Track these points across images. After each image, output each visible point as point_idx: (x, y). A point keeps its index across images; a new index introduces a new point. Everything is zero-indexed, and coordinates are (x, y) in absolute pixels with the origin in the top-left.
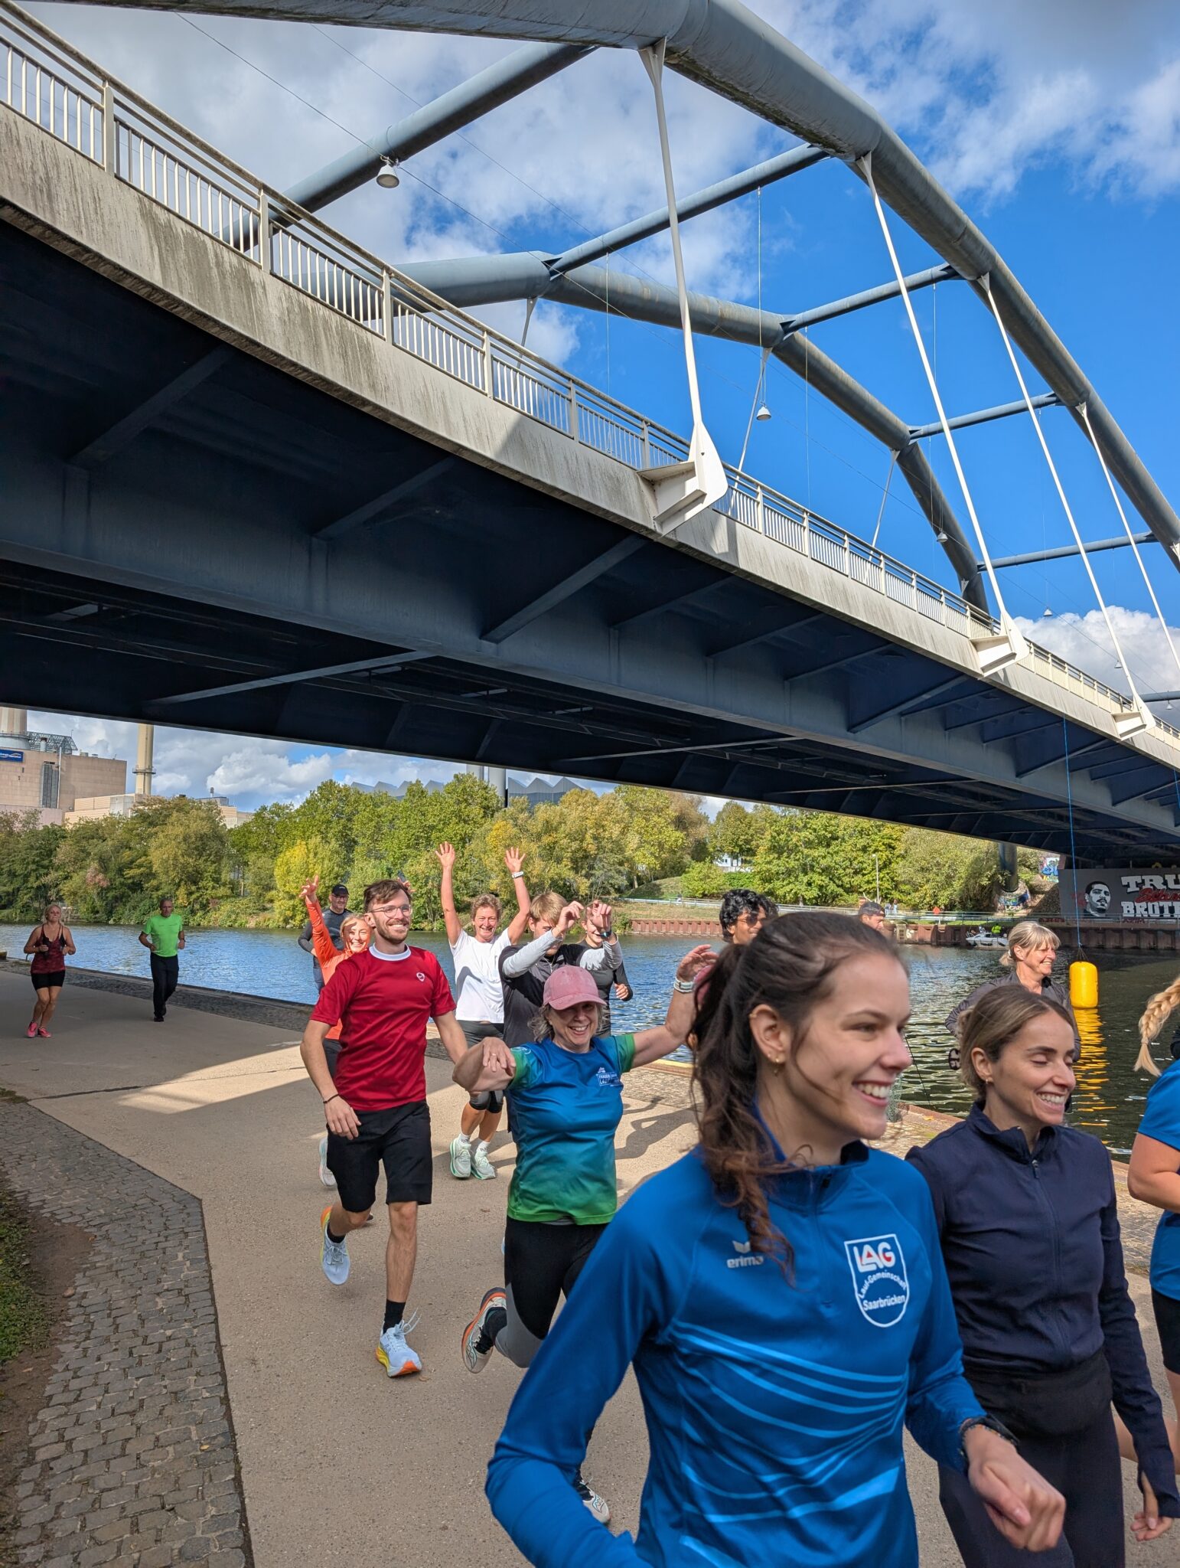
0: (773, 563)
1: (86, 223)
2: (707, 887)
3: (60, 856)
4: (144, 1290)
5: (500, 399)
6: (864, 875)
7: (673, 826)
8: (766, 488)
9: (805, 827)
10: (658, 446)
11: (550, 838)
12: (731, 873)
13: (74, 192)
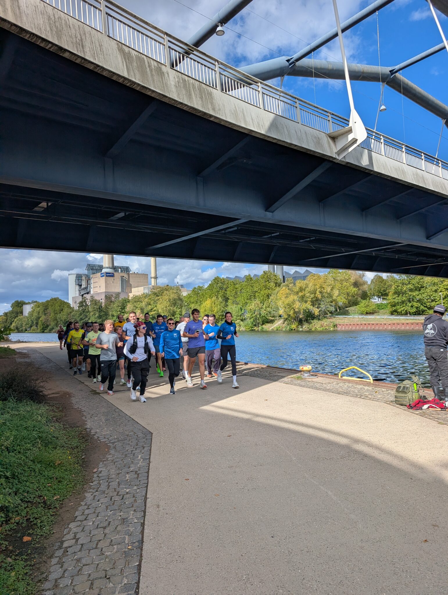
0: (389, 167)
1: (97, 55)
2: (368, 310)
3: (127, 308)
4: (123, 471)
5: (267, 109)
6: (436, 302)
7: (353, 286)
8: (385, 136)
9: (409, 283)
10: (335, 122)
11: (302, 293)
12: (377, 304)
13: (92, 43)
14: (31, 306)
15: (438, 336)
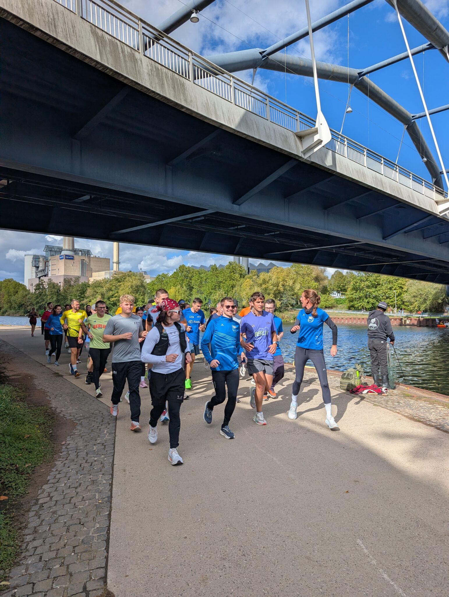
0: (351, 169)
1: (70, 37)
2: (327, 304)
3: (88, 293)
4: (90, 443)
5: (238, 104)
6: (390, 299)
7: (314, 280)
8: (349, 139)
9: (367, 280)
10: (303, 122)
11: (266, 286)
12: (336, 299)
13: (64, 24)
15: (380, 329)
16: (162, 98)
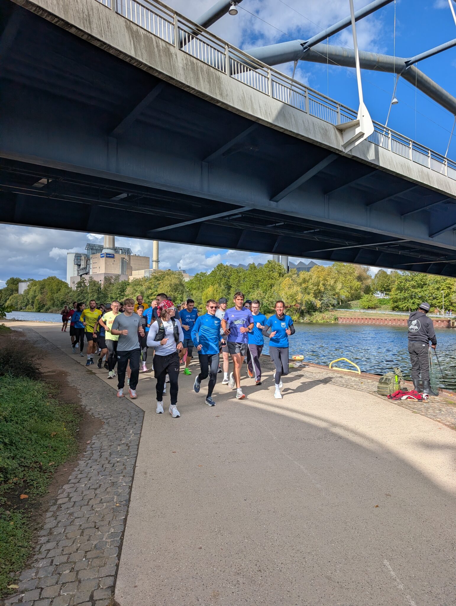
0: (395, 163)
1: (104, 32)
2: (370, 304)
3: (127, 291)
5: (275, 97)
6: (437, 300)
7: (356, 280)
8: (393, 131)
9: (412, 280)
10: (344, 114)
11: (305, 285)
12: (380, 299)
13: (99, 20)
14: (27, 284)
15: (421, 331)
16: (197, 93)
